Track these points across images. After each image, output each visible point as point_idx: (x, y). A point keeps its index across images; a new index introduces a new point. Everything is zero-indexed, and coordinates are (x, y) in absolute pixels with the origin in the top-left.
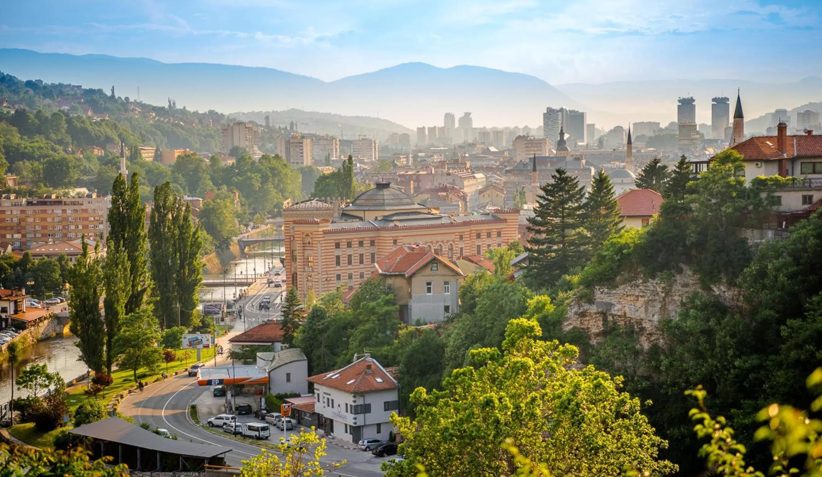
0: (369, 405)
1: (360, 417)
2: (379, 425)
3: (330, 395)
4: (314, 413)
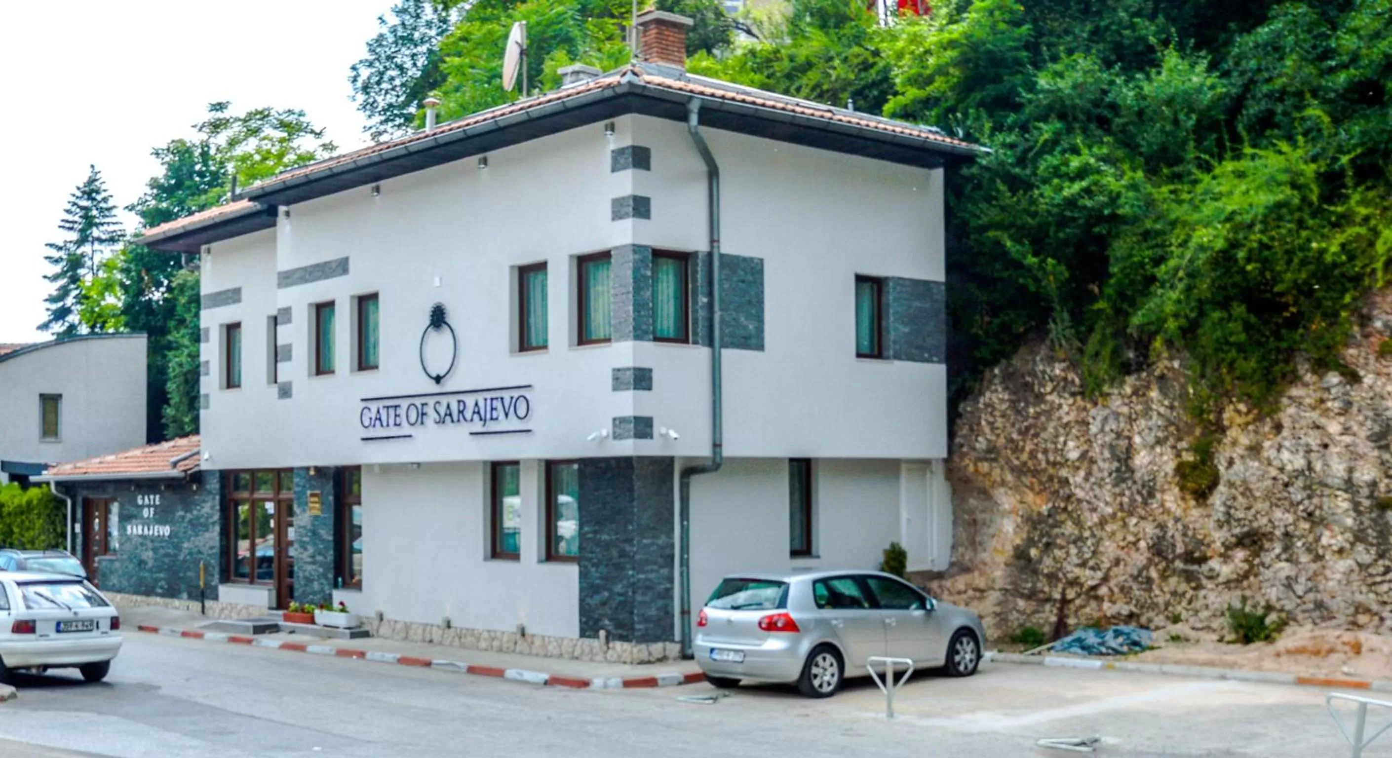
0: (749, 273)
1: (681, 365)
2: (802, 472)
3: (342, 267)
4: (198, 478)
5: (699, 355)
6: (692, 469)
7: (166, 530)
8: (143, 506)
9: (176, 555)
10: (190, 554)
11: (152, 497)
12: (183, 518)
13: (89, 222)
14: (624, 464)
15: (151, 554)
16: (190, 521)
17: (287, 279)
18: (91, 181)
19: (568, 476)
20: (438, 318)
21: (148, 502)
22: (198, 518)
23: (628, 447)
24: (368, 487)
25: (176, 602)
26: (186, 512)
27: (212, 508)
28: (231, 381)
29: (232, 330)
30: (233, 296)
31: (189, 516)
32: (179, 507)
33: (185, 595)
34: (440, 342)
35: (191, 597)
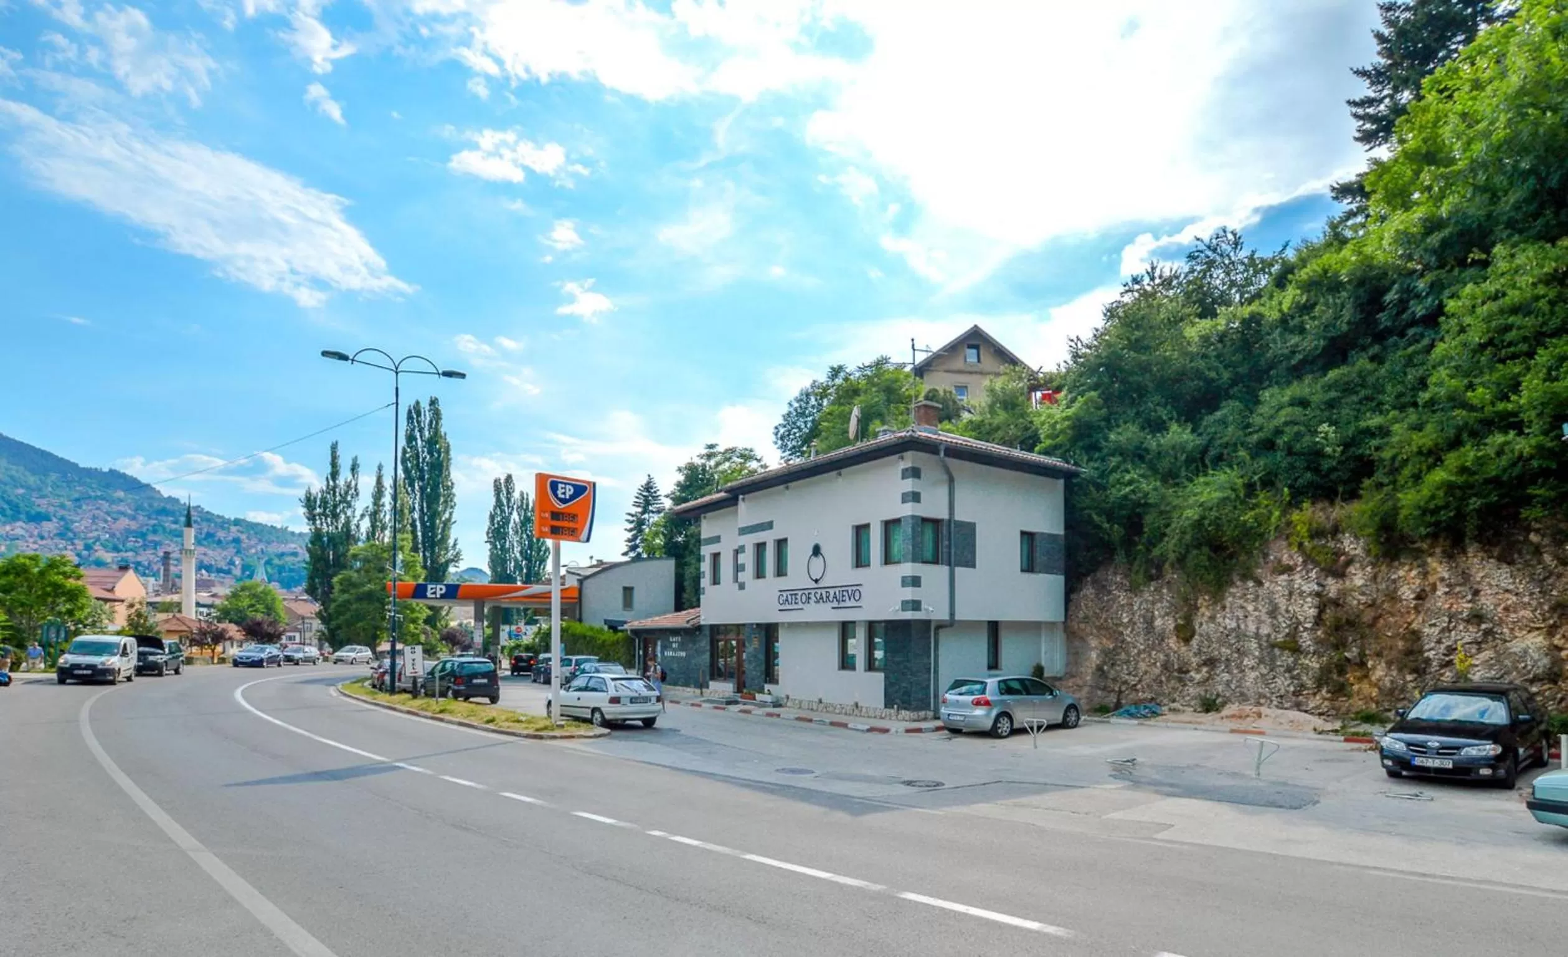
0: (969, 530)
1: (935, 576)
2: (994, 628)
3: (769, 525)
4: (699, 628)
5: (944, 570)
6: (941, 626)
7: (684, 654)
8: (672, 642)
9: (688, 666)
10: (695, 666)
11: (677, 638)
12: (692, 648)
13: (647, 503)
14: (906, 624)
15: (676, 665)
16: (696, 650)
17: (743, 531)
18: (648, 483)
19: (880, 629)
20: (817, 551)
21: (675, 640)
22: (699, 648)
23: (909, 615)
24: (782, 635)
25: (689, 689)
26: (694, 645)
27: (706, 644)
28: (716, 581)
29: (716, 556)
30: (717, 539)
31: (695, 647)
32: (690, 643)
33: (693, 686)
34: (817, 562)
35: (696, 687)
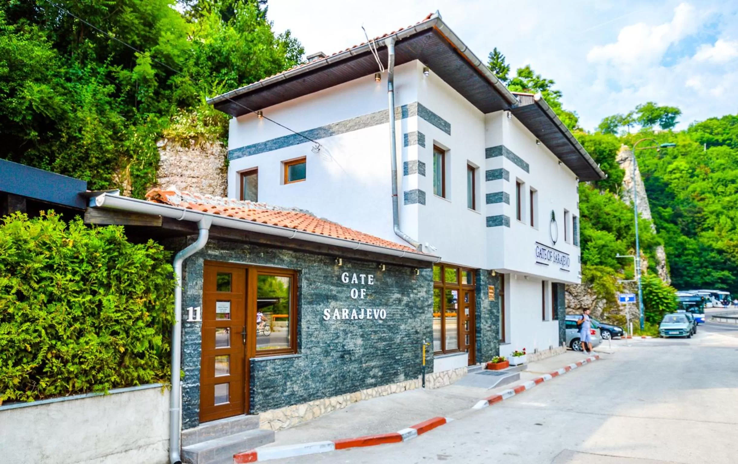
7: (381, 313)
8: (348, 286)
9: (391, 339)
10: (408, 335)
11: (363, 276)
12: (400, 301)
15: (359, 341)
16: (407, 305)
21: (358, 281)
22: (415, 301)
25: (393, 387)
26: (403, 294)
27: (427, 292)
30: (444, 126)
31: (405, 299)
32: (395, 289)
33: (402, 377)
35: (407, 376)
